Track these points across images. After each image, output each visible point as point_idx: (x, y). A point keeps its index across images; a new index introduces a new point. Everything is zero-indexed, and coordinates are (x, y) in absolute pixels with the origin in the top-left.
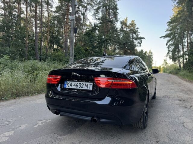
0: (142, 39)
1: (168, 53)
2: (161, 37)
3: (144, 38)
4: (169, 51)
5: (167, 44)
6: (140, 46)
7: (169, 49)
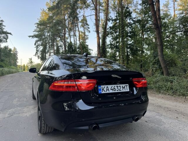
0: (9, 35)
1: (37, 53)
2: (30, 36)
3: (10, 34)
4: (37, 51)
5: (35, 44)
6: (7, 42)
7: (37, 49)
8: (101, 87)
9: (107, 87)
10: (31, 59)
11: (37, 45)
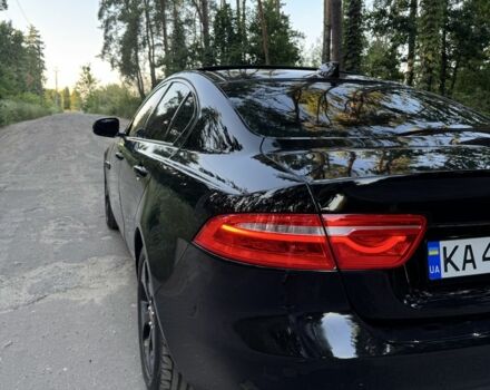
8: (438, 246)
9: (469, 247)
10: (88, 69)
11: (105, 18)
